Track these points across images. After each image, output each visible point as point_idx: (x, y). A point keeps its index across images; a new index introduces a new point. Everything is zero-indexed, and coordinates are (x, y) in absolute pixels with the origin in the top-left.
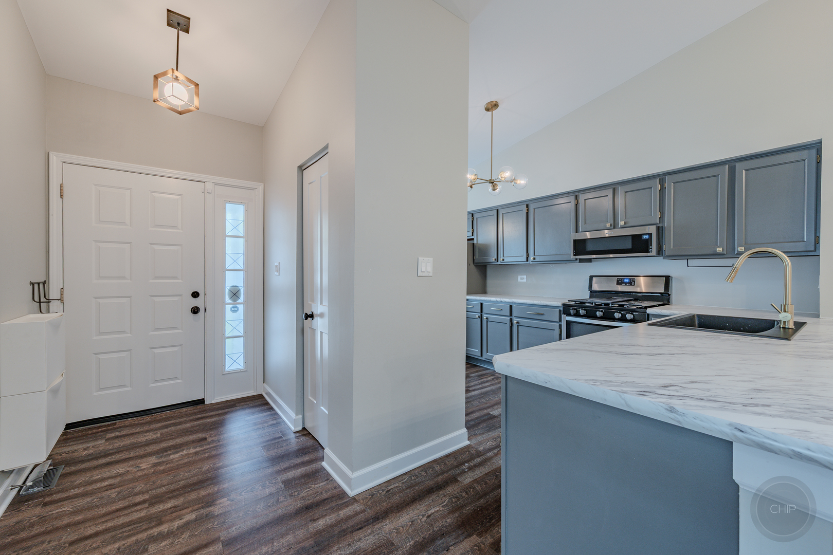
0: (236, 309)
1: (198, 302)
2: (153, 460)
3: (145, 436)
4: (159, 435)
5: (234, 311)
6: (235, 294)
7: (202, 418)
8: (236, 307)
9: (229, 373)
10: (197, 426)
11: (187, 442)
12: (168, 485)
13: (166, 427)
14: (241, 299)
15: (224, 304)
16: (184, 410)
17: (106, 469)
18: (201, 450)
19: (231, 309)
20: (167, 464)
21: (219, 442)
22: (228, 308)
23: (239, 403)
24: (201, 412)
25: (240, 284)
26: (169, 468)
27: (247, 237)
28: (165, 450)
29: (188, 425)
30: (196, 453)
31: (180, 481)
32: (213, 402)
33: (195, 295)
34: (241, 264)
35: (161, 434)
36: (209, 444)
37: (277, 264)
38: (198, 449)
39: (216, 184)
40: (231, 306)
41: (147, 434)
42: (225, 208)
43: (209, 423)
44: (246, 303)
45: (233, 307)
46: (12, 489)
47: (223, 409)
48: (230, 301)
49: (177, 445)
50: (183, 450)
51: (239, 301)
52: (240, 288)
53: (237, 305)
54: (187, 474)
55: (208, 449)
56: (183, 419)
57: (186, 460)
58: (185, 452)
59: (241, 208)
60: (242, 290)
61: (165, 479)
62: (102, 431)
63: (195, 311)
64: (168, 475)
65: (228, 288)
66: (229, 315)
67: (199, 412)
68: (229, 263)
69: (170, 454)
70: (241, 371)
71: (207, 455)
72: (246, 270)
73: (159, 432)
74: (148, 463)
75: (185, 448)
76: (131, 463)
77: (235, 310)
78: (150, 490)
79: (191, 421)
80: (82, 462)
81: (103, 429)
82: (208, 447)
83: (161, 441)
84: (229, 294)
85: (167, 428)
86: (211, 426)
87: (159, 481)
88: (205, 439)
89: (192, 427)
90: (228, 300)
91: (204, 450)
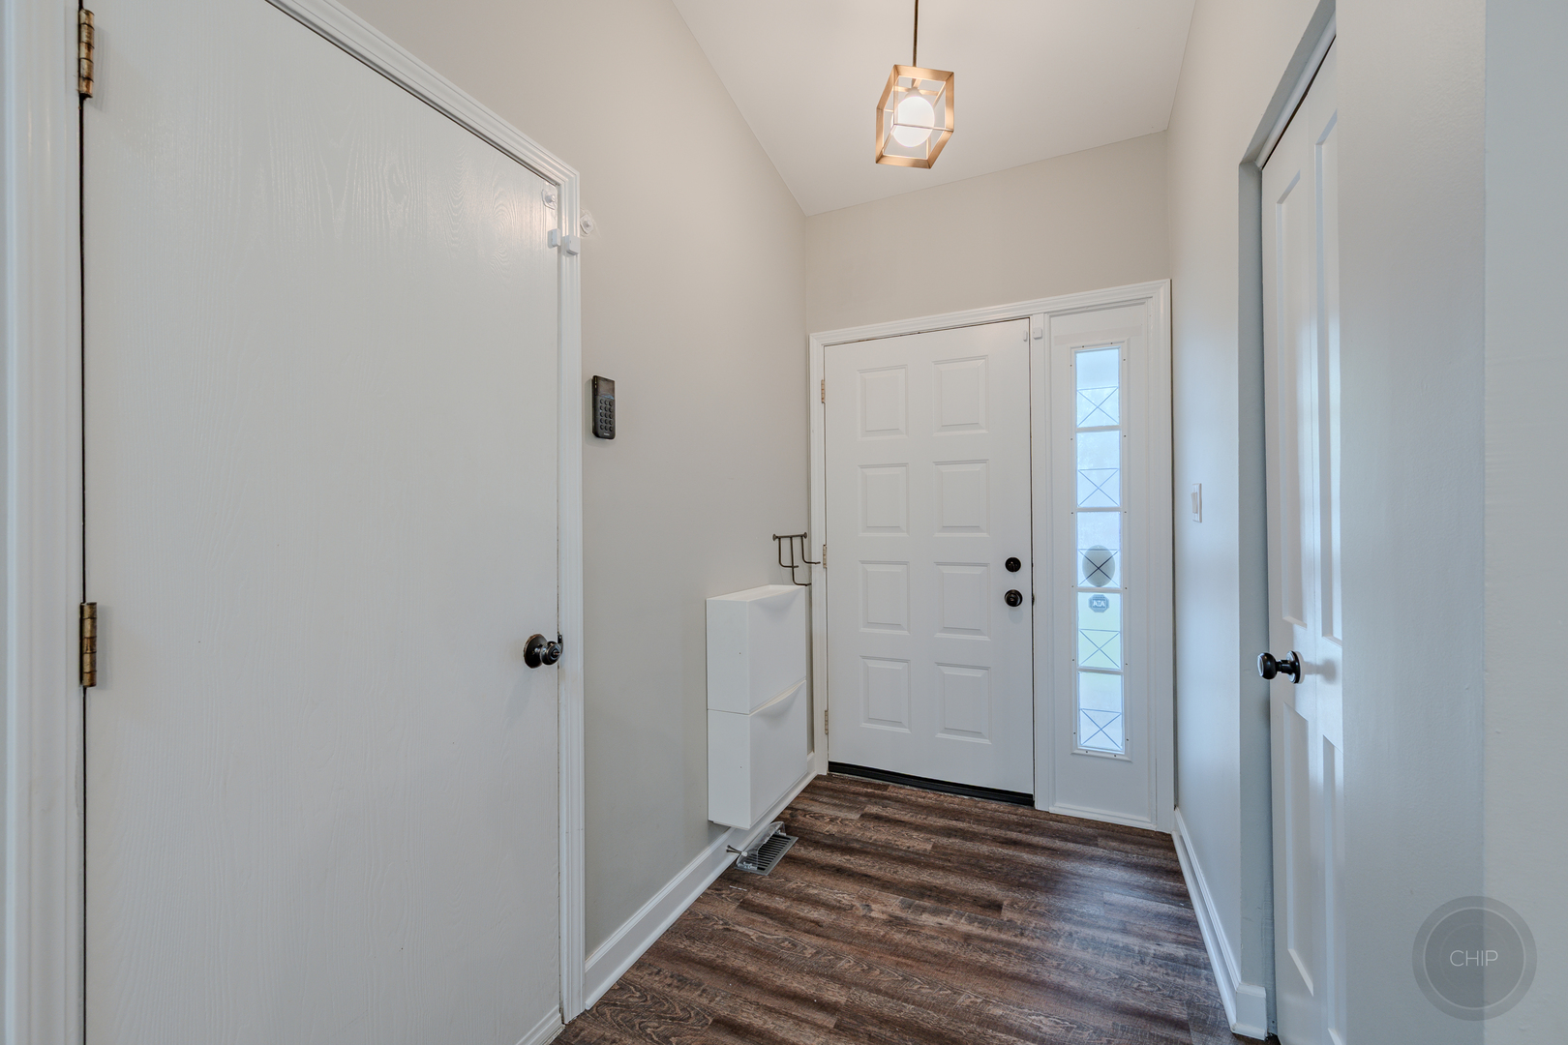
0: (1103, 604)
1: (1018, 581)
2: (893, 904)
3: (911, 837)
4: (929, 847)
5: (1097, 609)
6: (1099, 568)
7: (1015, 843)
8: (1102, 599)
9: (1087, 755)
10: (997, 860)
11: (964, 895)
12: (886, 994)
13: (949, 832)
14: (1115, 581)
15: (1073, 589)
16: (993, 806)
17: (830, 881)
18: (978, 937)
19: (1091, 602)
20: (909, 932)
21: (1022, 934)
22: (1083, 599)
23: (1106, 837)
24: (1021, 826)
25: (1113, 544)
26: (908, 945)
27: (1128, 428)
28: (923, 891)
29: (984, 849)
30: (967, 938)
31: (906, 1000)
32: (1052, 810)
33: (1013, 565)
34: (1113, 495)
35: (934, 847)
36: (1000, 927)
37: (1197, 487)
38: (974, 929)
39: (1053, 314)
40: (1091, 595)
41: (915, 835)
42: (1073, 365)
43: (1023, 862)
44: (1126, 590)
45: (1096, 599)
46: (728, 851)
47: (1066, 840)
48: (1088, 584)
49: (945, 891)
50: (948, 913)
51: (1110, 585)
52: (1113, 553)
53: (1105, 595)
54: (926, 990)
55: (992, 941)
56: (982, 829)
57: (941, 947)
58: (947, 921)
59: (1112, 356)
60: (1117, 559)
61: (886, 975)
62: (867, 795)
63: (1013, 599)
64: (898, 964)
65: (1084, 552)
66: (1085, 615)
67: (1018, 824)
68: (1083, 494)
69: (924, 910)
70: (1115, 759)
71: (984, 958)
72: (1126, 510)
73: (935, 839)
74: (884, 909)
75: (955, 908)
76: (865, 890)
77: (1099, 605)
78: (856, 985)
79: (995, 840)
80: (817, 844)
81: (869, 790)
82: (995, 934)
83: (928, 866)
84: (1085, 568)
85: (949, 836)
86: (1025, 876)
87: (877, 972)
88: (996, 906)
89: (989, 858)
90: (1082, 580)
91: (986, 940)
